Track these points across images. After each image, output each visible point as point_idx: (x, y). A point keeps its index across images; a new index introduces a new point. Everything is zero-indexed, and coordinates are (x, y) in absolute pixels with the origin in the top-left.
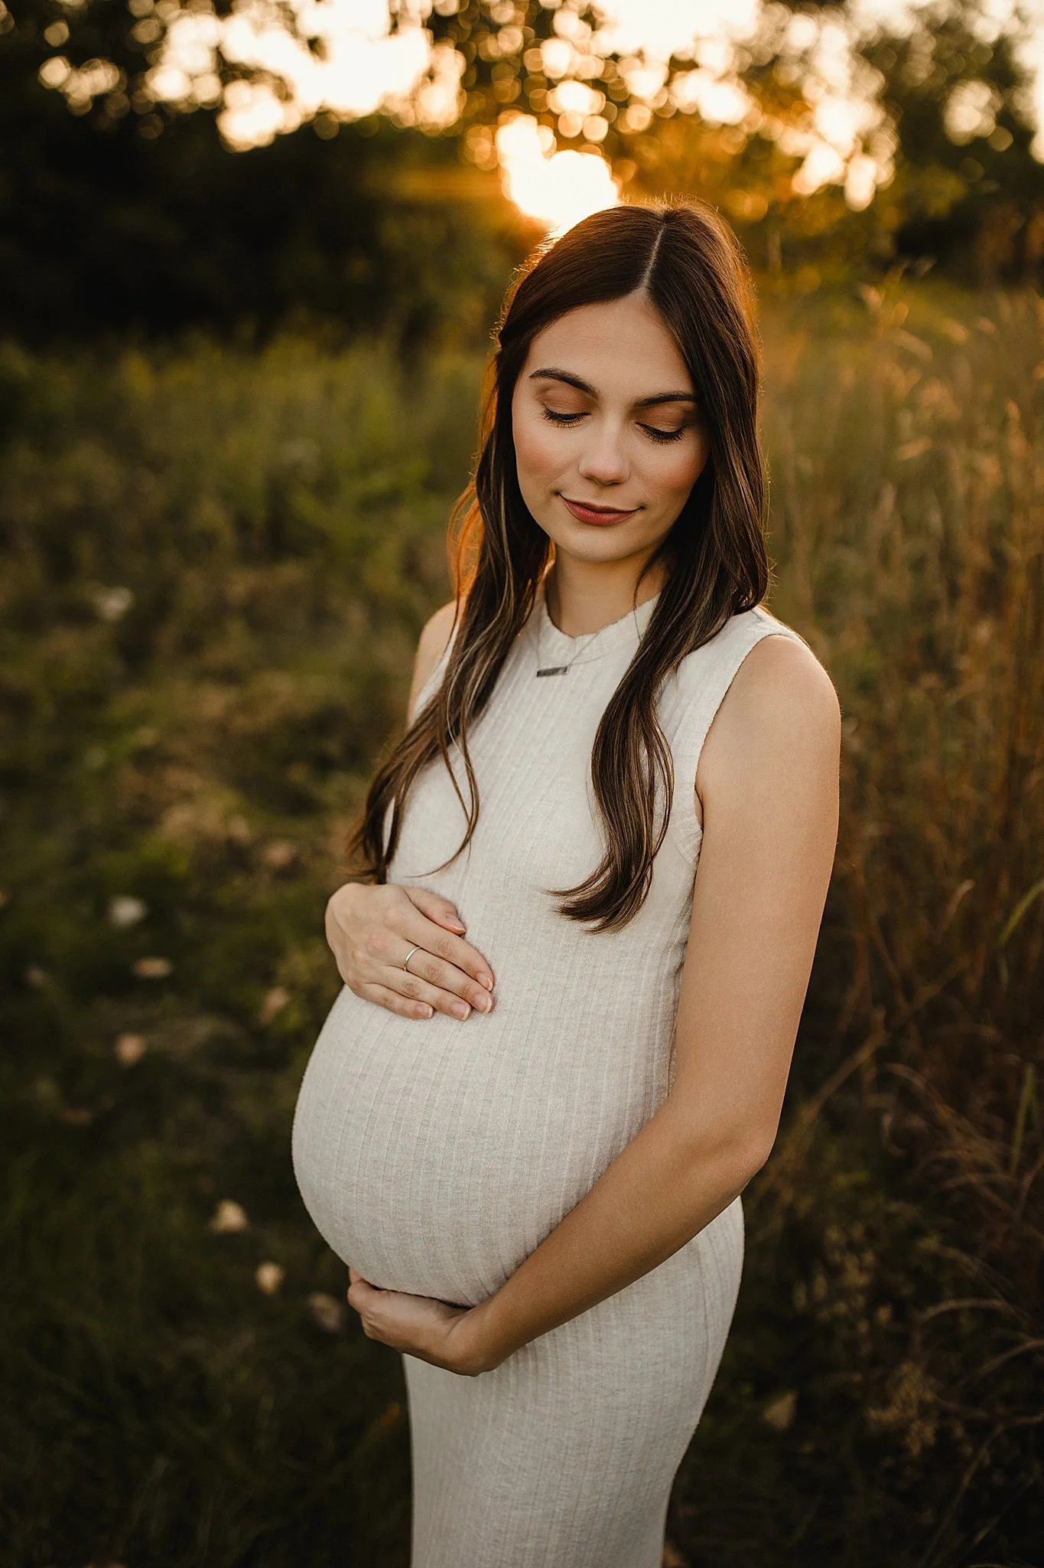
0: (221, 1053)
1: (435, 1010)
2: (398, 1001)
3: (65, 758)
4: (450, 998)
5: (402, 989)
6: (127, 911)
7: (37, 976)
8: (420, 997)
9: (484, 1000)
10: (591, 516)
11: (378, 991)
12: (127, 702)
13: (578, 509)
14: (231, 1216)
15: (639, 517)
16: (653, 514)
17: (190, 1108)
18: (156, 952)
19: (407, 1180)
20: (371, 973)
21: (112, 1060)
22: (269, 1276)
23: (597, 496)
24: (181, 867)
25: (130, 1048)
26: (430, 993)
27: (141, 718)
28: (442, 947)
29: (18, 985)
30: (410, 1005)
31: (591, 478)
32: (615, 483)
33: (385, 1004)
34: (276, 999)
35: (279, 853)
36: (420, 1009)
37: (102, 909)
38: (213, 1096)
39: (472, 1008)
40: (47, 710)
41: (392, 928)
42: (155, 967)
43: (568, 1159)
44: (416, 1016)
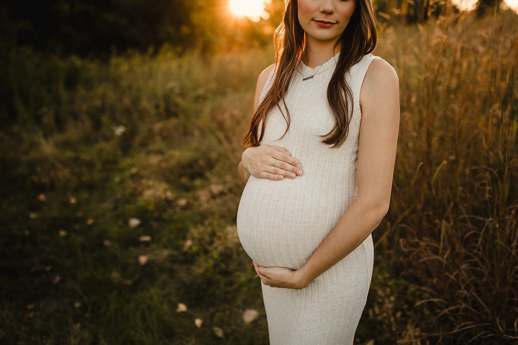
0: (173, 260)
1: (284, 177)
2: (272, 176)
3: (107, 179)
4: (289, 172)
5: (273, 171)
6: (134, 222)
7: (107, 243)
8: (279, 173)
9: (299, 172)
10: (323, 25)
11: (265, 174)
12: (125, 162)
13: (319, 23)
14: (182, 307)
15: (336, 26)
16: (340, 25)
17: (164, 277)
18: (146, 234)
19: (280, 227)
20: (262, 169)
21: (137, 263)
22: (198, 322)
23: (326, 18)
24: (151, 207)
25: (143, 259)
26: (282, 172)
27: (132, 166)
28: (284, 158)
29: (101, 246)
30: (276, 176)
31: (324, 12)
32: (331, 13)
33: (268, 178)
34: (189, 243)
35: (183, 202)
36: (279, 177)
37: (126, 222)
38: (172, 273)
39: (296, 175)
40: (99, 166)
41: (268, 154)
42: (146, 238)
43: (328, 218)
44: (279, 179)
